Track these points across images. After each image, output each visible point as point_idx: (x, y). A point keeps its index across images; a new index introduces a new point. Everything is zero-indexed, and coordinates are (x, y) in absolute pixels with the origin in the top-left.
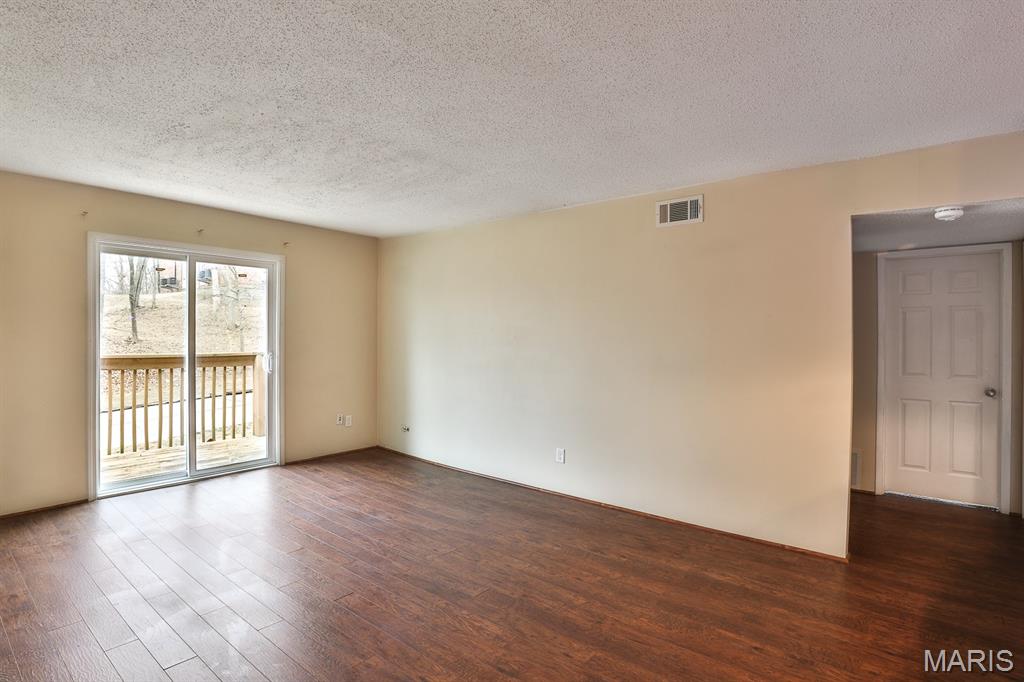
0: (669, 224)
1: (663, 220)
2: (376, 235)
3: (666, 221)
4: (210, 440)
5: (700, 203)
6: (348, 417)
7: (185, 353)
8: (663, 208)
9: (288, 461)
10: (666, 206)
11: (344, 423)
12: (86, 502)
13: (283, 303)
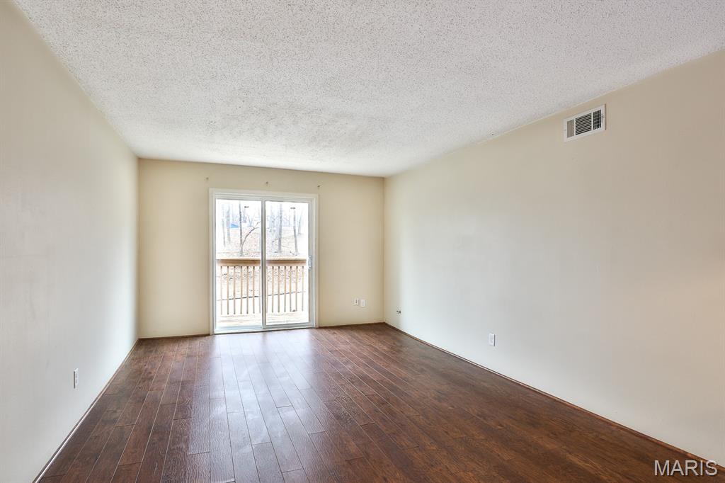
0: (576, 137)
1: (570, 134)
2: (383, 176)
3: (572, 135)
4: (294, 311)
5: (603, 113)
6: (362, 301)
7: (260, 258)
8: (570, 123)
9: (321, 326)
10: (572, 121)
11: (359, 303)
12: (209, 335)
13: (317, 226)
